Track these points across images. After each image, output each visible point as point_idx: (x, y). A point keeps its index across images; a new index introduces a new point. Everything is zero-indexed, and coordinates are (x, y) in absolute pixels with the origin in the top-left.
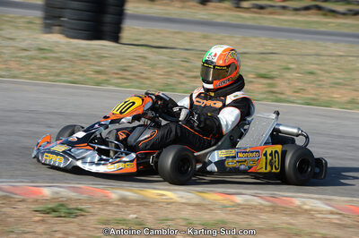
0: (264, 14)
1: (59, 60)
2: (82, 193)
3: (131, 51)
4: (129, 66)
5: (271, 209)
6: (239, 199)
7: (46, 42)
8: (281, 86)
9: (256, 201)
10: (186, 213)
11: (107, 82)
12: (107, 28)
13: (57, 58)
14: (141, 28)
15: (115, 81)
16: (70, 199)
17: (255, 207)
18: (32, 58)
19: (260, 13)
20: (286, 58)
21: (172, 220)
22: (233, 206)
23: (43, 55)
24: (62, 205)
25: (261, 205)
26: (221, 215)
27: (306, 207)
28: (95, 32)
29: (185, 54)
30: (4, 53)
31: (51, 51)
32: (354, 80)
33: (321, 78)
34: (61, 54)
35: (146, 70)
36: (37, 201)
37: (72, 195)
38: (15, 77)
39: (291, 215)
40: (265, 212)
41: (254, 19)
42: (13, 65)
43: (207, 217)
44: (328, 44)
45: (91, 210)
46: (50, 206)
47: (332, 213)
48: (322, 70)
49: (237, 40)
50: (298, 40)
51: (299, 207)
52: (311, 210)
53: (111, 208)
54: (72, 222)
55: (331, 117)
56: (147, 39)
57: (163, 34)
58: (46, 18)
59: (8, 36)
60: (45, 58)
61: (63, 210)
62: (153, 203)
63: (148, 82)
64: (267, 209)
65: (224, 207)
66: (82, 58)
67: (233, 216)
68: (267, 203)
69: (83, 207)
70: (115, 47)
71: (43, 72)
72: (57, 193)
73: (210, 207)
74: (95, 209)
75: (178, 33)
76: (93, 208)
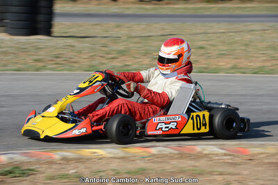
0: (163, 5)
2: (32, 157)
3: (61, 42)
4: (60, 54)
5: (179, 156)
9: (167, 151)
10: (115, 165)
11: (44, 68)
12: (41, 26)
13: (4, 52)
14: (67, 23)
15: (51, 66)
16: (22, 162)
17: (167, 155)
19: (158, 4)
21: (103, 171)
22: (150, 156)
24: (16, 168)
26: (141, 164)
27: (205, 152)
28: (32, 31)
29: (104, 41)
32: (234, 50)
33: (209, 51)
34: (6, 49)
35: (74, 56)
37: (24, 159)
39: (194, 159)
40: (175, 159)
41: (154, 9)
43: (130, 166)
44: (213, 24)
45: (40, 169)
46: (7, 169)
47: (225, 155)
48: (210, 45)
49: (143, 26)
51: (200, 152)
52: (209, 154)
53: (55, 166)
54: (25, 180)
55: (218, 80)
56: (73, 31)
57: (85, 26)
61: (18, 171)
62: (88, 159)
63: (76, 65)
64: (176, 156)
65: (144, 158)
66: (24, 50)
67: (150, 164)
68: (176, 152)
69: (33, 167)
70: (48, 40)
72: (12, 158)
73: (132, 158)
74: (43, 168)
75: (96, 25)
76: (41, 168)
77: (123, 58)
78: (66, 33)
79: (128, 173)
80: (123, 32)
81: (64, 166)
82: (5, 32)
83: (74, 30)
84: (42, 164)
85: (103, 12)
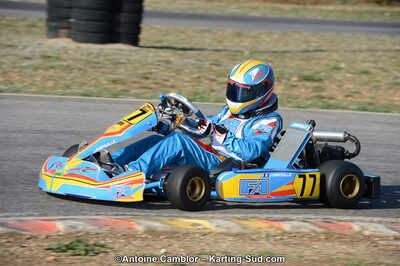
1: (69, 68)
2: (102, 226)
3: (151, 54)
4: (150, 73)
5: (324, 236)
6: (287, 226)
7: (52, 48)
8: (331, 89)
11: (125, 92)
12: (122, 29)
13: (68, 66)
14: (159, 27)
15: (136, 91)
16: (87, 233)
17: (306, 234)
18: (36, 68)
20: (335, 56)
22: (281, 235)
23: (48, 64)
24: (79, 241)
25: (314, 231)
26: (266, 246)
27: (367, 233)
28: (109, 36)
29: (215, 56)
30: (5, 64)
33: (377, 78)
34: (70, 62)
35: (171, 76)
36: (49, 237)
37: (91, 228)
38: (18, 91)
40: (319, 240)
41: (294, 10)
42: (14, 76)
43: (250, 248)
44: (385, 37)
45: (113, 246)
46: (66, 243)
49: (275, 36)
50: (349, 35)
51: (359, 233)
52: (373, 236)
53: (136, 242)
54: (92, 261)
55: (392, 124)
56: (169, 40)
57: (188, 34)
58: (49, 20)
59: (9, 43)
60: (52, 68)
61: (81, 247)
62: (185, 234)
64: (321, 237)
66: (96, 65)
67: (281, 247)
68: (319, 230)
70: (133, 51)
71: (50, 84)
72: (74, 227)
73: (254, 237)
75: (208, 31)
76: (115, 243)
78: (159, 42)
80: (245, 44)
82: (69, 36)
83: (170, 37)
84: (117, 237)
85: (216, 13)
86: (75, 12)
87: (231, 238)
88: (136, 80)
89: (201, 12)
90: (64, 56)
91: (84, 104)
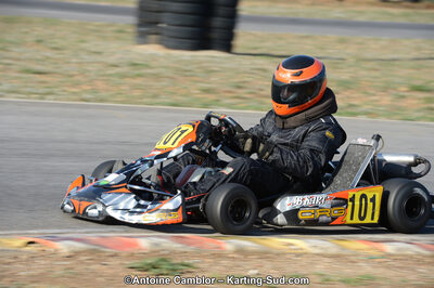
0: (419, 8)
1: (157, 77)
2: (189, 244)
3: (247, 62)
4: (244, 82)
5: (432, 259)
7: (140, 54)
9: (412, 250)
10: (321, 267)
11: (217, 103)
12: (216, 35)
13: (155, 75)
14: (259, 33)
15: (228, 101)
16: (173, 252)
17: (411, 257)
18: (123, 76)
19: (413, 8)
22: (383, 257)
23: (137, 72)
24: (163, 260)
25: (419, 254)
26: (366, 269)
28: (202, 41)
30: (89, 71)
31: (147, 66)
34: (159, 70)
35: (266, 86)
36: (132, 255)
38: (102, 101)
40: (424, 264)
41: (405, 15)
42: (100, 85)
43: (348, 271)
45: (201, 266)
46: (149, 261)
49: (384, 43)
53: (224, 262)
56: (267, 47)
58: (140, 25)
59: (94, 49)
60: (139, 76)
61: (165, 266)
62: (278, 254)
64: (428, 260)
65: (371, 258)
66: (186, 73)
67: (383, 270)
69: (191, 262)
70: (227, 58)
71: (137, 93)
72: (156, 245)
73: (353, 258)
74: (205, 264)
75: (307, 37)
76: (203, 262)
77: (347, 93)
78: (255, 48)
79: (344, 281)
80: (350, 51)
81: (238, 263)
82: (160, 42)
83: (268, 44)
84: (204, 257)
85: (318, 17)
86: (166, 17)
87: (327, 260)
88: (229, 89)
89: (302, 16)
90: (154, 64)
91: (172, 115)
